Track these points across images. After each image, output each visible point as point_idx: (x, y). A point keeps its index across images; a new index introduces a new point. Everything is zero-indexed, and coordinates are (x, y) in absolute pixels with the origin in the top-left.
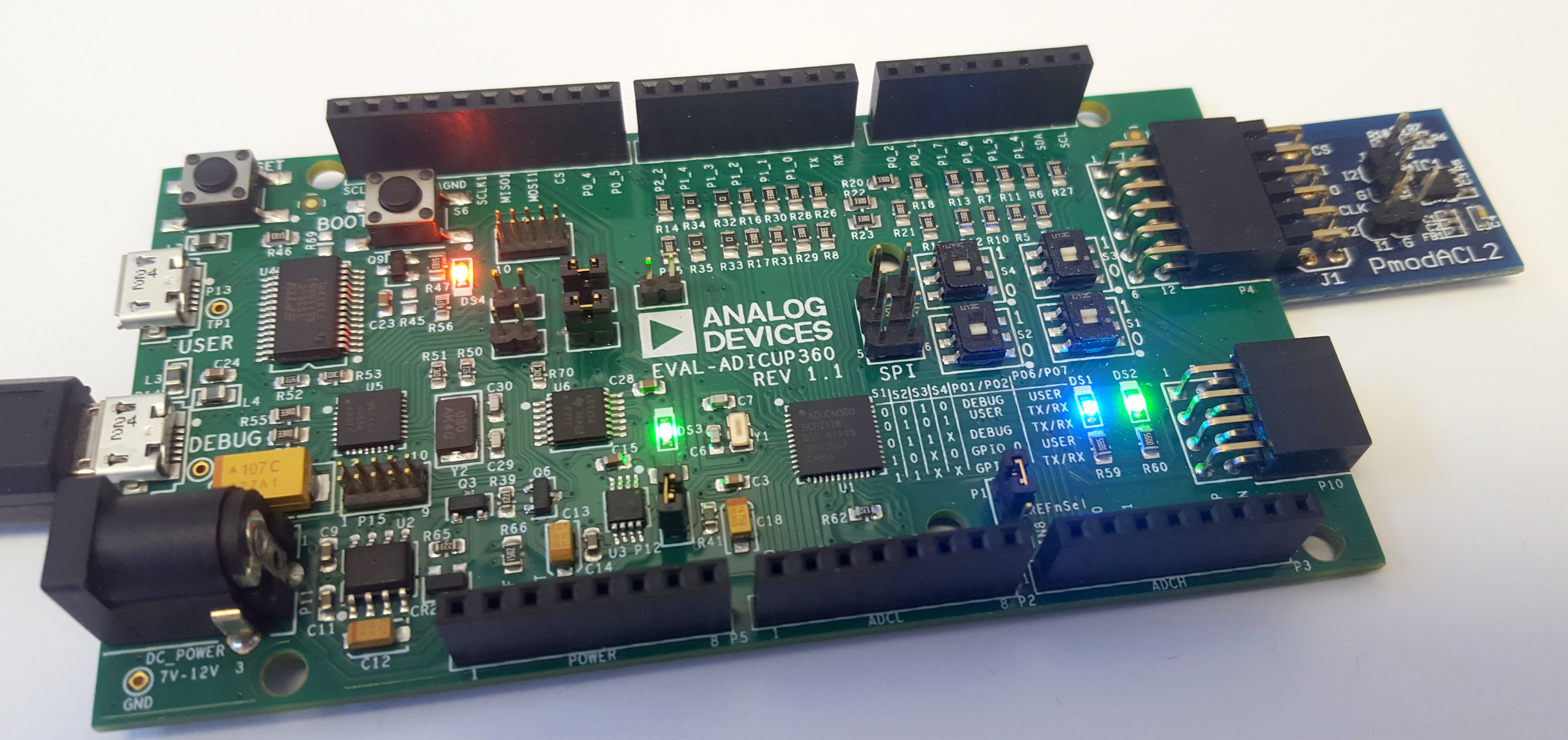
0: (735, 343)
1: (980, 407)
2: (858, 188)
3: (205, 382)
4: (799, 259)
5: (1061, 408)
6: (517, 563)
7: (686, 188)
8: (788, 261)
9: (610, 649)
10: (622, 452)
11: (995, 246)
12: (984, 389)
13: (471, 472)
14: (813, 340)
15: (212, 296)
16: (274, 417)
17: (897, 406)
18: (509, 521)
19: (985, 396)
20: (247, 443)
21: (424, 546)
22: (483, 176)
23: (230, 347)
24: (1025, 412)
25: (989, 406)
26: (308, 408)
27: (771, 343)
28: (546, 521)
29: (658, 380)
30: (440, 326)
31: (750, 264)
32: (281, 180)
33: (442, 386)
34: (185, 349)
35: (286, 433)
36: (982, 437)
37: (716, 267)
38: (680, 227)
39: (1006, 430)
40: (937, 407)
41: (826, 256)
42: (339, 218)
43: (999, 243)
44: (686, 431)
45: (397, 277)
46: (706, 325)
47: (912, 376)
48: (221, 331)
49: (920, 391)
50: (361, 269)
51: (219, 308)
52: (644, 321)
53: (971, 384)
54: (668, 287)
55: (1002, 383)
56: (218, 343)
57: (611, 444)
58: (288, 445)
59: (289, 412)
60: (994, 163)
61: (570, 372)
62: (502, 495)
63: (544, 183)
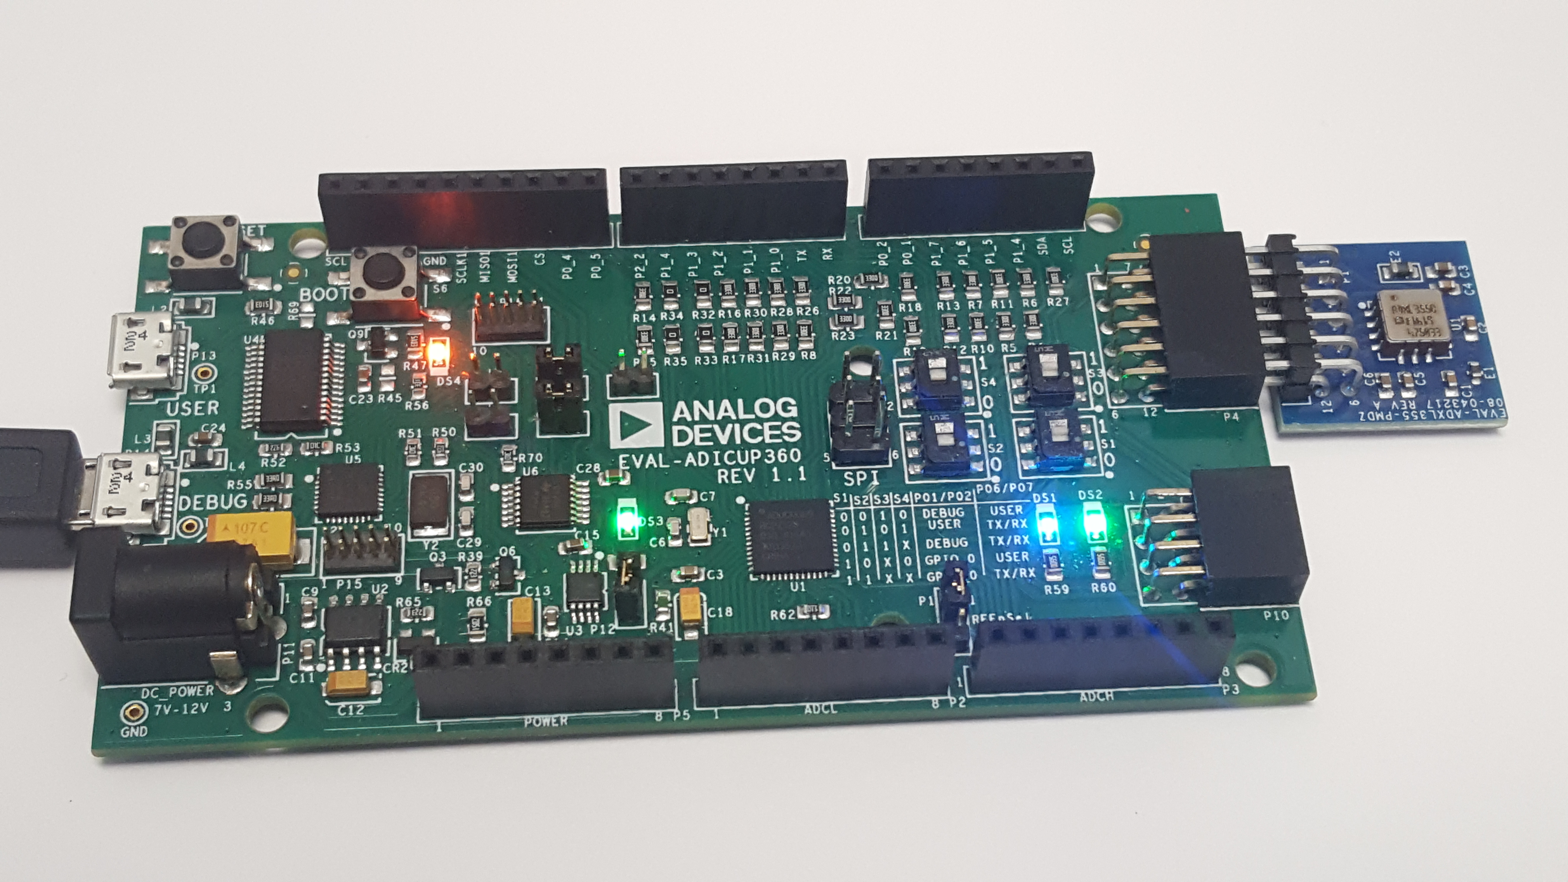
0: (702, 439)
1: (940, 518)
2: (844, 285)
3: (191, 444)
4: (775, 356)
5: (1020, 523)
6: (482, 632)
7: (667, 276)
8: (764, 358)
9: (562, 716)
10: (584, 537)
11: (978, 356)
12: (946, 500)
13: (441, 546)
14: (780, 441)
15: (197, 361)
16: (258, 482)
17: (857, 512)
18: (475, 595)
19: (946, 507)
20: (233, 505)
21: (396, 612)
22: (464, 253)
23: (216, 412)
24: (984, 525)
25: (948, 517)
26: (290, 477)
27: (738, 441)
28: (510, 597)
29: (624, 471)
30: (416, 404)
31: (725, 360)
32: (265, 247)
33: (416, 463)
34: (172, 411)
35: (271, 498)
36: (937, 547)
37: (691, 360)
38: (658, 317)
39: (962, 542)
40: (897, 516)
41: (803, 356)
42: (321, 289)
43: (983, 352)
44: (648, 522)
45: (377, 352)
46: (675, 419)
47: (875, 483)
48: (206, 396)
49: (882, 499)
50: (341, 343)
51: (205, 373)
52: (614, 411)
53: (934, 495)
54: (644, 379)
55: (965, 495)
56: (204, 407)
57: (575, 530)
58: (272, 509)
59: (274, 478)
60: (991, 266)
61: (539, 458)
62: (470, 570)
63: (524, 263)
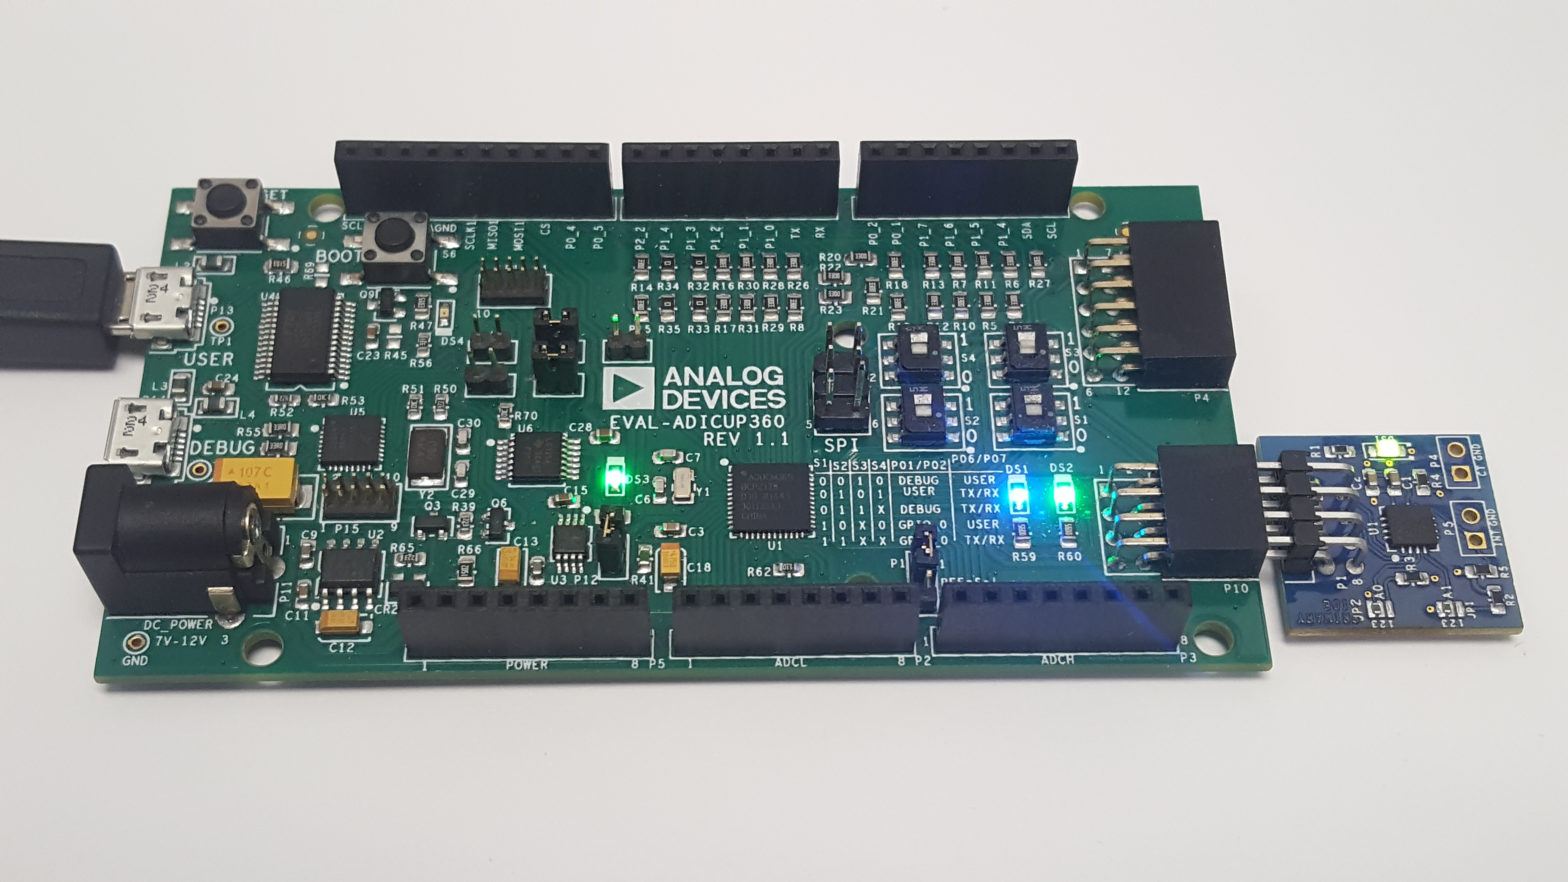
0: (690, 404)
1: (915, 485)
2: (834, 262)
3: (205, 392)
4: (765, 327)
5: (992, 493)
6: (470, 578)
7: (665, 248)
8: (754, 329)
9: (542, 660)
10: (573, 493)
11: (959, 333)
12: (922, 468)
13: (436, 496)
14: (765, 407)
15: (216, 315)
16: (266, 430)
17: (835, 477)
18: (466, 543)
19: (921, 475)
20: (241, 451)
21: (390, 557)
22: (474, 221)
23: (231, 364)
24: (957, 493)
25: (923, 485)
26: (297, 426)
27: (725, 406)
28: (499, 546)
29: (614, 431)
30: (420, 362)
31: (717, 329)
32: (285, 210)
33: (417, 417)
34: (189, 361)
35: (277, 445)
36: (911, 512)
37: (684, 328)
38: (655, 287)
39: (935, 509)
40: (874, 482)
41: (792, 328)
42: (337, 251)
43: (965, 329)
44: (634, 480)
45: (386, 311)
46: (666, 384)
47: (855, 450)
48: (223, 348)
49: (861, 465)
50: (352, 301)
51: (222, 327)
52: (608, 374)
53: (910, 463)
54: (637, 344)
55: (940, 464)
56: (219, 359)
57: (564, 485)
58: (278, 456)
59: (281, 427)
60: (976, 248)
61: (534, 416)
62: (462, 519)
63: (530, 233)
